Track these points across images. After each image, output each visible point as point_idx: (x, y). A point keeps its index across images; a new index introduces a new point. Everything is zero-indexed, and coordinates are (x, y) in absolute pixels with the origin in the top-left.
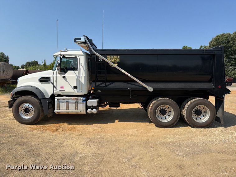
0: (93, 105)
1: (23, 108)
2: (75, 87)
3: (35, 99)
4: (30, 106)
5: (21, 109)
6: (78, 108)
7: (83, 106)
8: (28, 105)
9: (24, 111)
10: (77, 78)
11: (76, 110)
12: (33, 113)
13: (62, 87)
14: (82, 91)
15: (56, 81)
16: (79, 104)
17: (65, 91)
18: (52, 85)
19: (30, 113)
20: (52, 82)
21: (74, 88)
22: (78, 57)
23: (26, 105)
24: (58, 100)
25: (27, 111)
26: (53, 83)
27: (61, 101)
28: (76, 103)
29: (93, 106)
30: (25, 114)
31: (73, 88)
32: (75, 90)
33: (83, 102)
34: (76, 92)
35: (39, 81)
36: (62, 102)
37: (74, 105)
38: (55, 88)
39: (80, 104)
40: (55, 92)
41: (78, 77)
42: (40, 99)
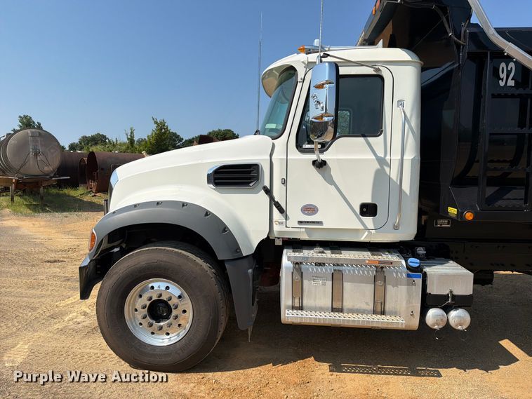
0: (455, 293)
1: (144, 301)
2: (368, 210)
3: (199, 261)
4: (175, 290)
5: (136, 304)
6: (383, 303)
7: (409, 294)
8: (163, 288)
9: (145, 311)
10: (378, 166)
11: (375, 312)
12: (187, 320)
13: (310, 209)
14: (396, 228)
15: (284, 182)
16: (389, 287)
17: (320, 223)
18: (267, 198)
19: (171, 320)
20: (267, 184)
21: (363, 213)
22: (385, 73)
23: (156, 285)
24: (297, 264)
25: (159, 311)
26: (268, 192)
27: (308, 268)
28: (379, 283)
29: (454, 297)
30: (151, 325)
31: (358, 211)
32: (368, 221)
33: (409, 276)
34: (368, 230)
35: (209, 182)
36: (315, 277)
37: (369, 288)
38: (281, 210)
39: (396, 284)
40: (276, 228)
41: (382, 161)
42: (223, 261)
